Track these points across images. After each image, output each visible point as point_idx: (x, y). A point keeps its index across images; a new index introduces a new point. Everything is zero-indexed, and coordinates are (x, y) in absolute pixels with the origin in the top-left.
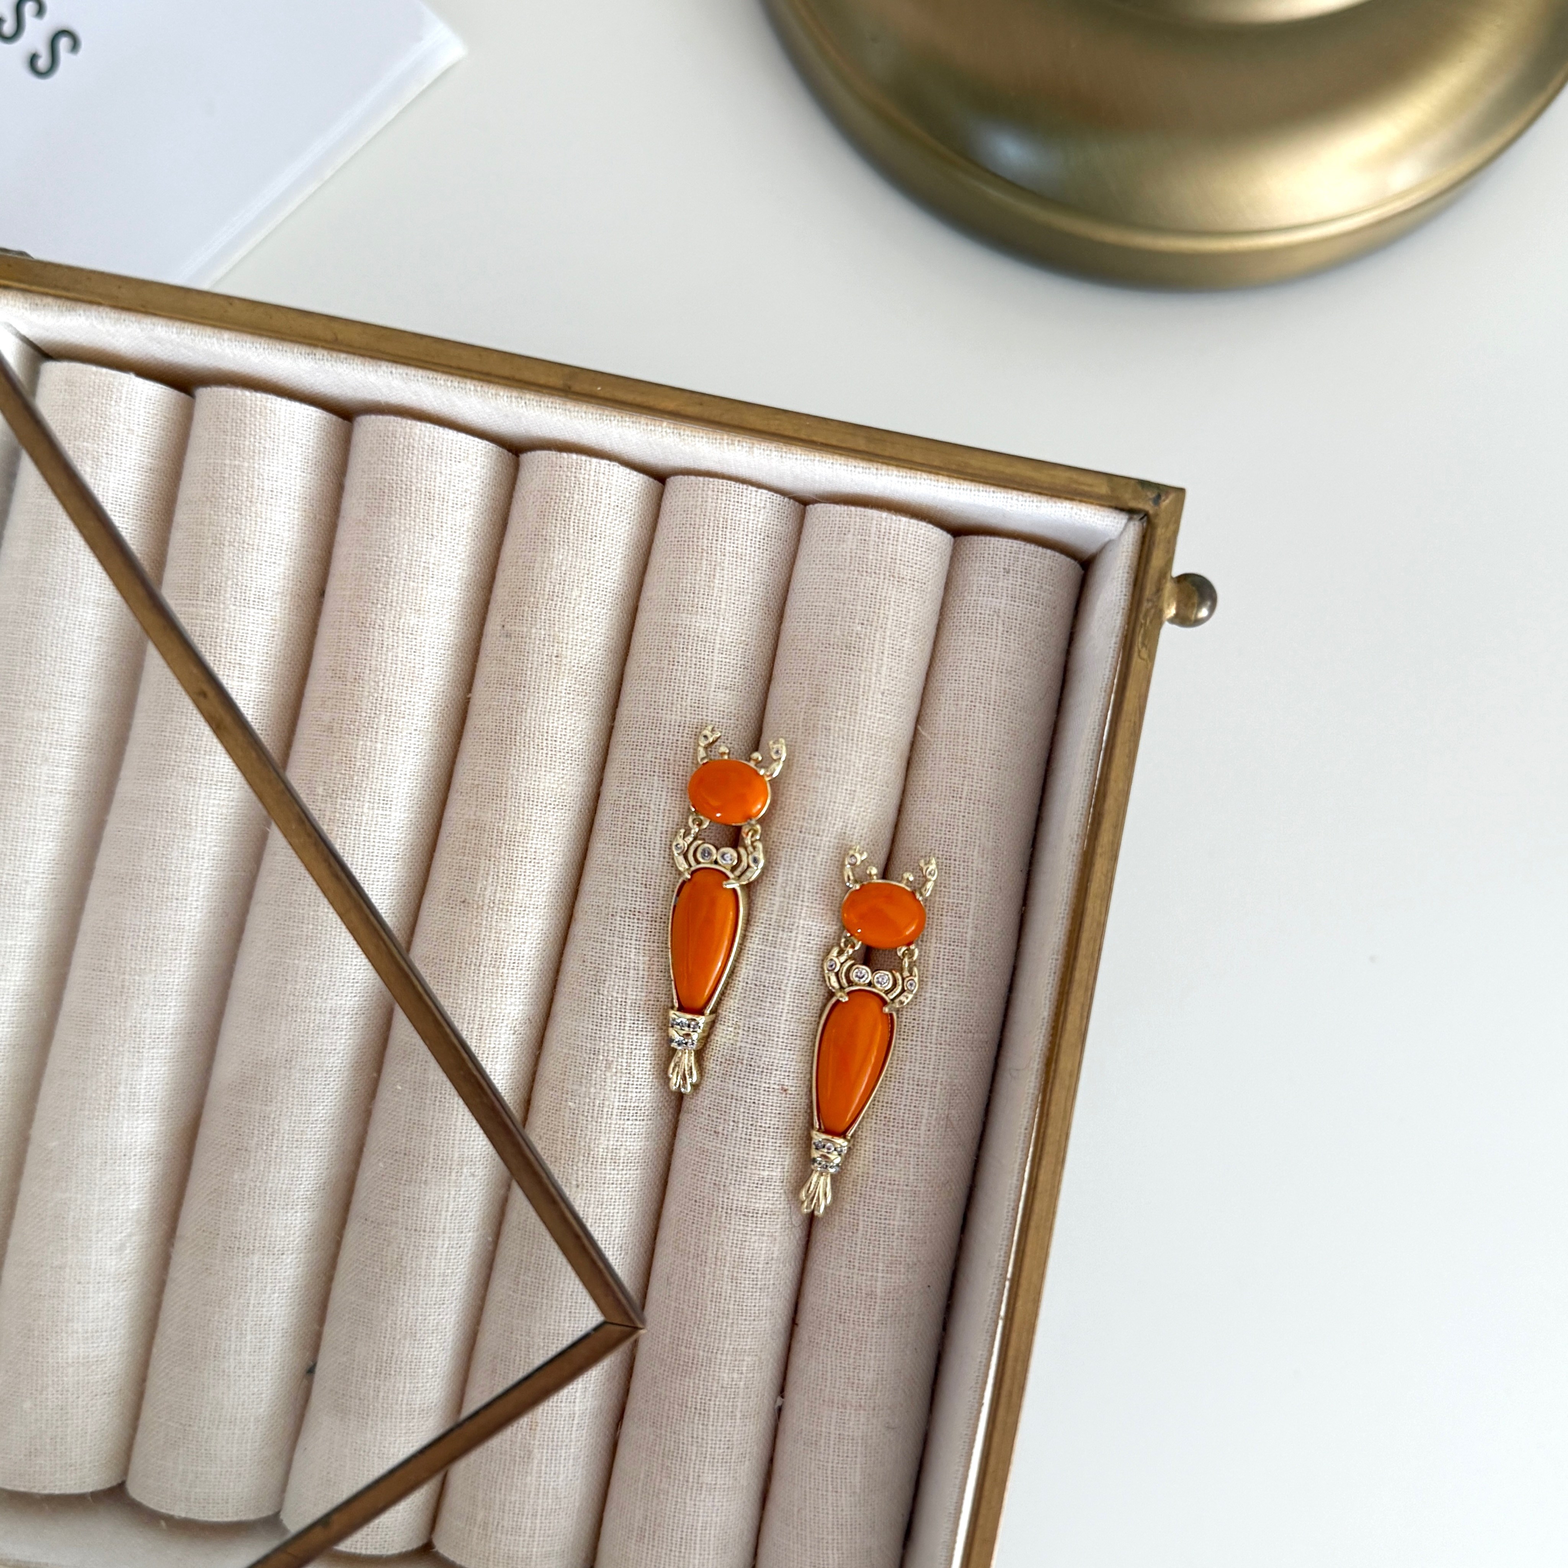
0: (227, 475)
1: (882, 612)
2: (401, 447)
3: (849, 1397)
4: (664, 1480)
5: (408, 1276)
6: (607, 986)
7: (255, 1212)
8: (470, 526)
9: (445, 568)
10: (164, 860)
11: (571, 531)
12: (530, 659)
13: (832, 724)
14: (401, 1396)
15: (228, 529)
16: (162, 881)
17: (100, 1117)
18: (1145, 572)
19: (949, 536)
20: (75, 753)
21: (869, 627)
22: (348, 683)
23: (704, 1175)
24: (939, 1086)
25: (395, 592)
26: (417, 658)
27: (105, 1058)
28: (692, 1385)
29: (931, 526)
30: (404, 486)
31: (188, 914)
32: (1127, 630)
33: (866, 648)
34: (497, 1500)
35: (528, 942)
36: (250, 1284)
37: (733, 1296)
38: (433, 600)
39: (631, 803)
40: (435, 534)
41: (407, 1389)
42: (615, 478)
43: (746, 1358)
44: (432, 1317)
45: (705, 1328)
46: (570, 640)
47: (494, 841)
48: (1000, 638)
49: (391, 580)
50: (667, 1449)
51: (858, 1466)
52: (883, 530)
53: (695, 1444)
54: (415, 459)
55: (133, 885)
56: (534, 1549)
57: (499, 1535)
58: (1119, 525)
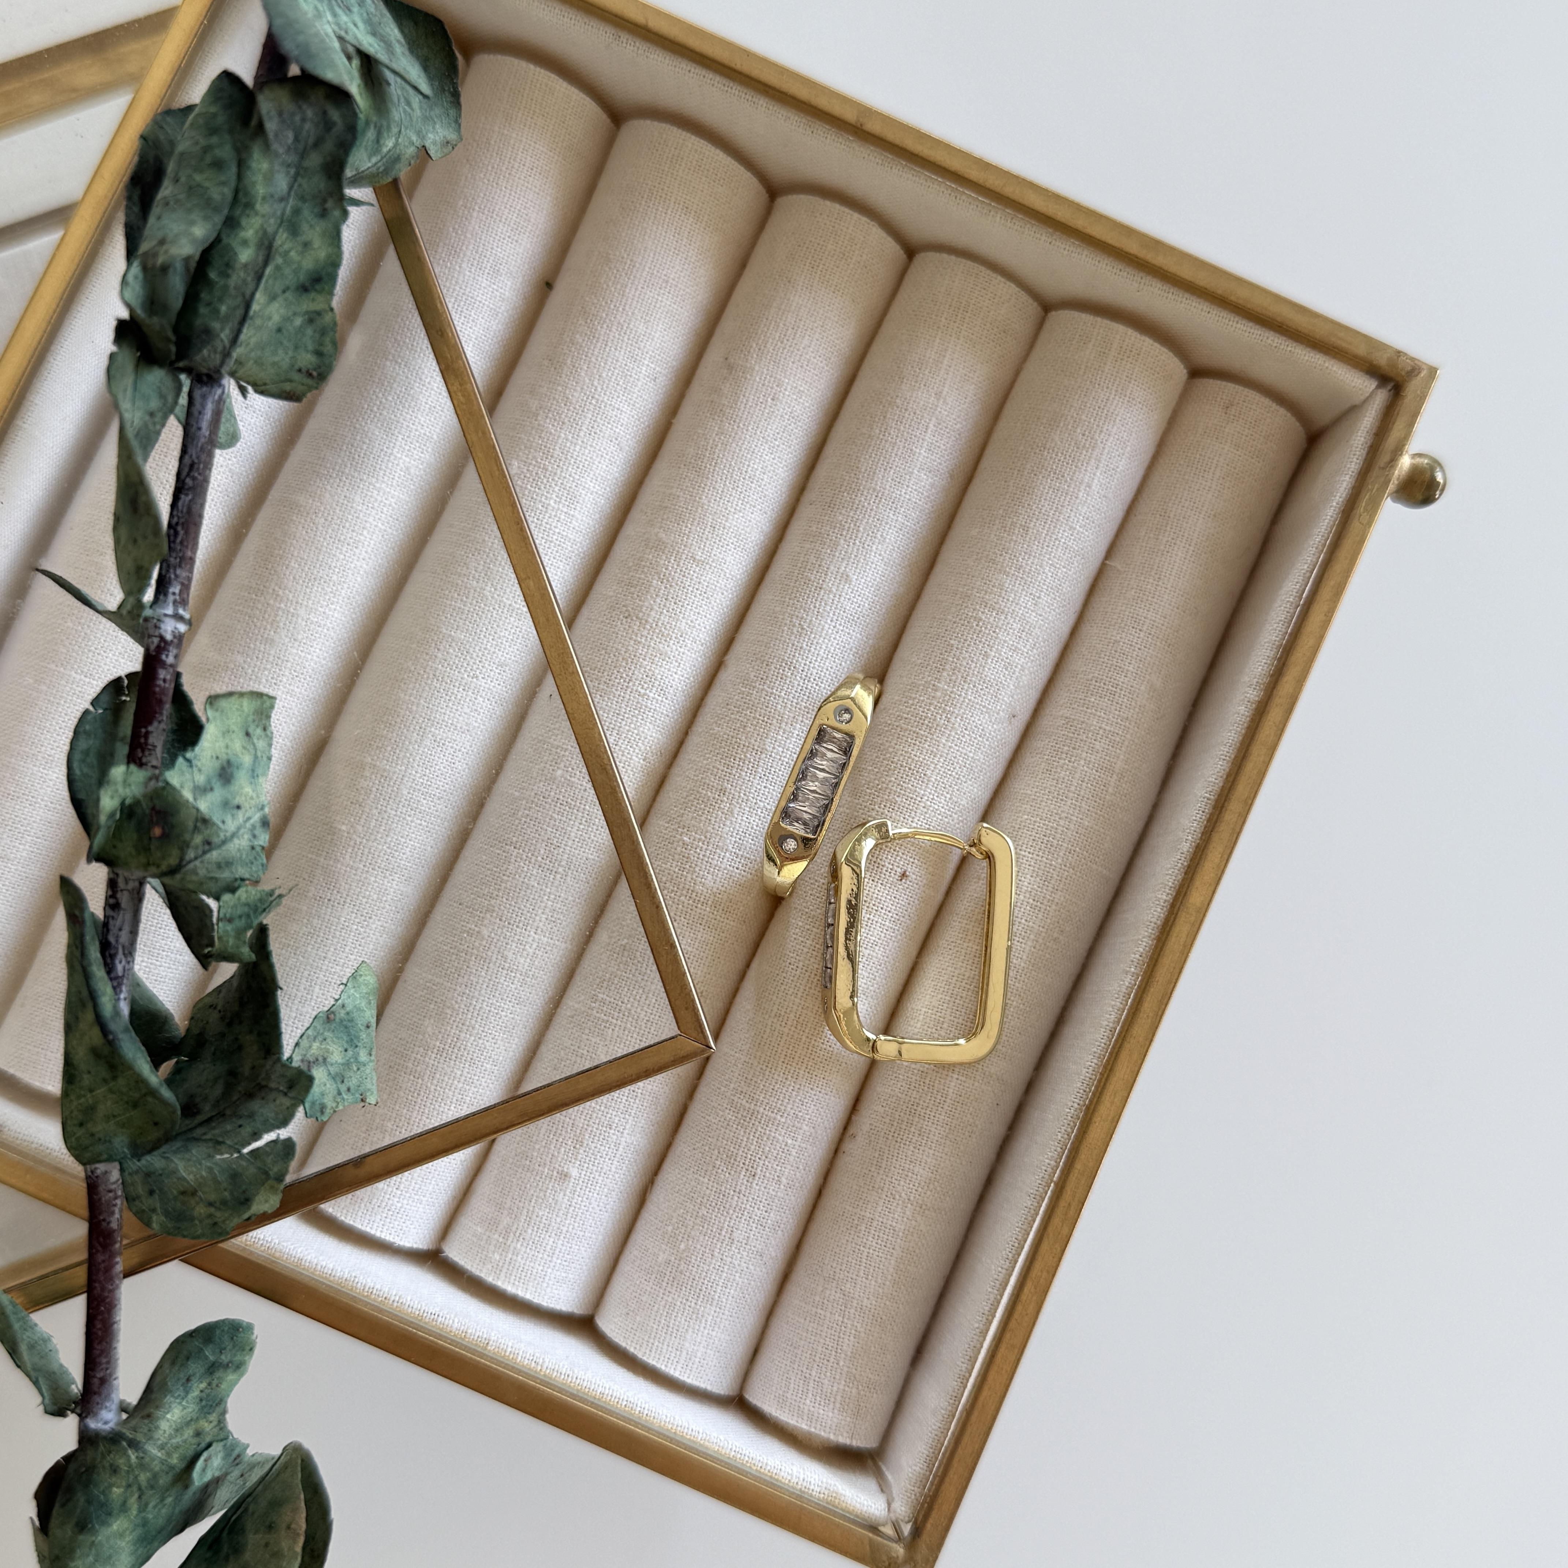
0: (492, 142)
1: (1106, 427)
4: (696, 1227)
5: (492, 966)
7: (354, 868)
10: (345, 502)
12: (747, 395)
13: (1031, 527)
16: (338, 522)
18: (1383, 440)
19: (1185, 371)
21: (1089, 440)
24: (1053, 906)
25: (631, 297)
29: (1173, 355)
32: (1353, 493)
33: (1081, 459)
34: (525, 1211)
35: (679, 673)
36: (331, 938)
42: (871, 238)
45: (772, 1087)
46: (789, 387)
47: (671, 564)
48: (1215, 483)
49: (630, 285)
50: (706, 1198)
51: (894, 1258)
52: (1124, 347)
53: (735, 1198)
56: (550, 1270)
57: (519, 1246)
58: (1368, 389)
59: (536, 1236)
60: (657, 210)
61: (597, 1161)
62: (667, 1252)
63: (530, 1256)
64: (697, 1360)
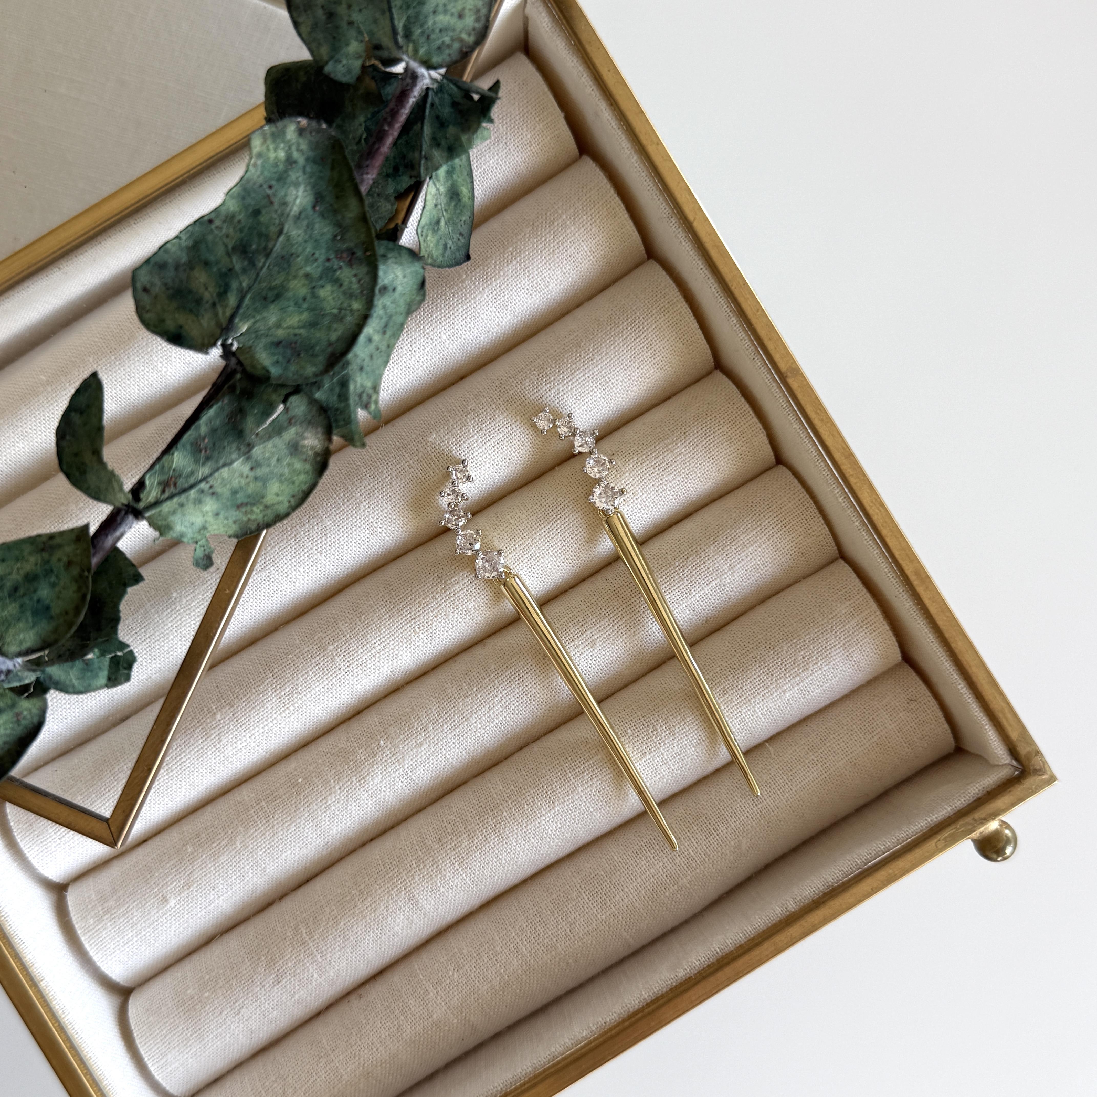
0: (556, 223)
1: (821, 662)
4: (223, 988)
6: (465, 700)
15: (527, 253)
19: (900, 658)
21: (805, 663)
24: (580, 943)
25: (577, 378)
28: (289, 956)
29: (897, 644)
32: (945, 821)
33: (792, 672)
35: (449, 632)
40: (630, 368)
43: (330, 972)
45: (327, 934)
48: (869, 743)
50: (241, 974)
52: (869, 620)
53: (259, 988)
56: (118, 951)
57: (109, 924)
58: (1002, 761)
59: (123, 925)
60: (631, 334)
61: (191, 904)
62: (196, 990)
63: (112, 935)
64: (170, 1069)
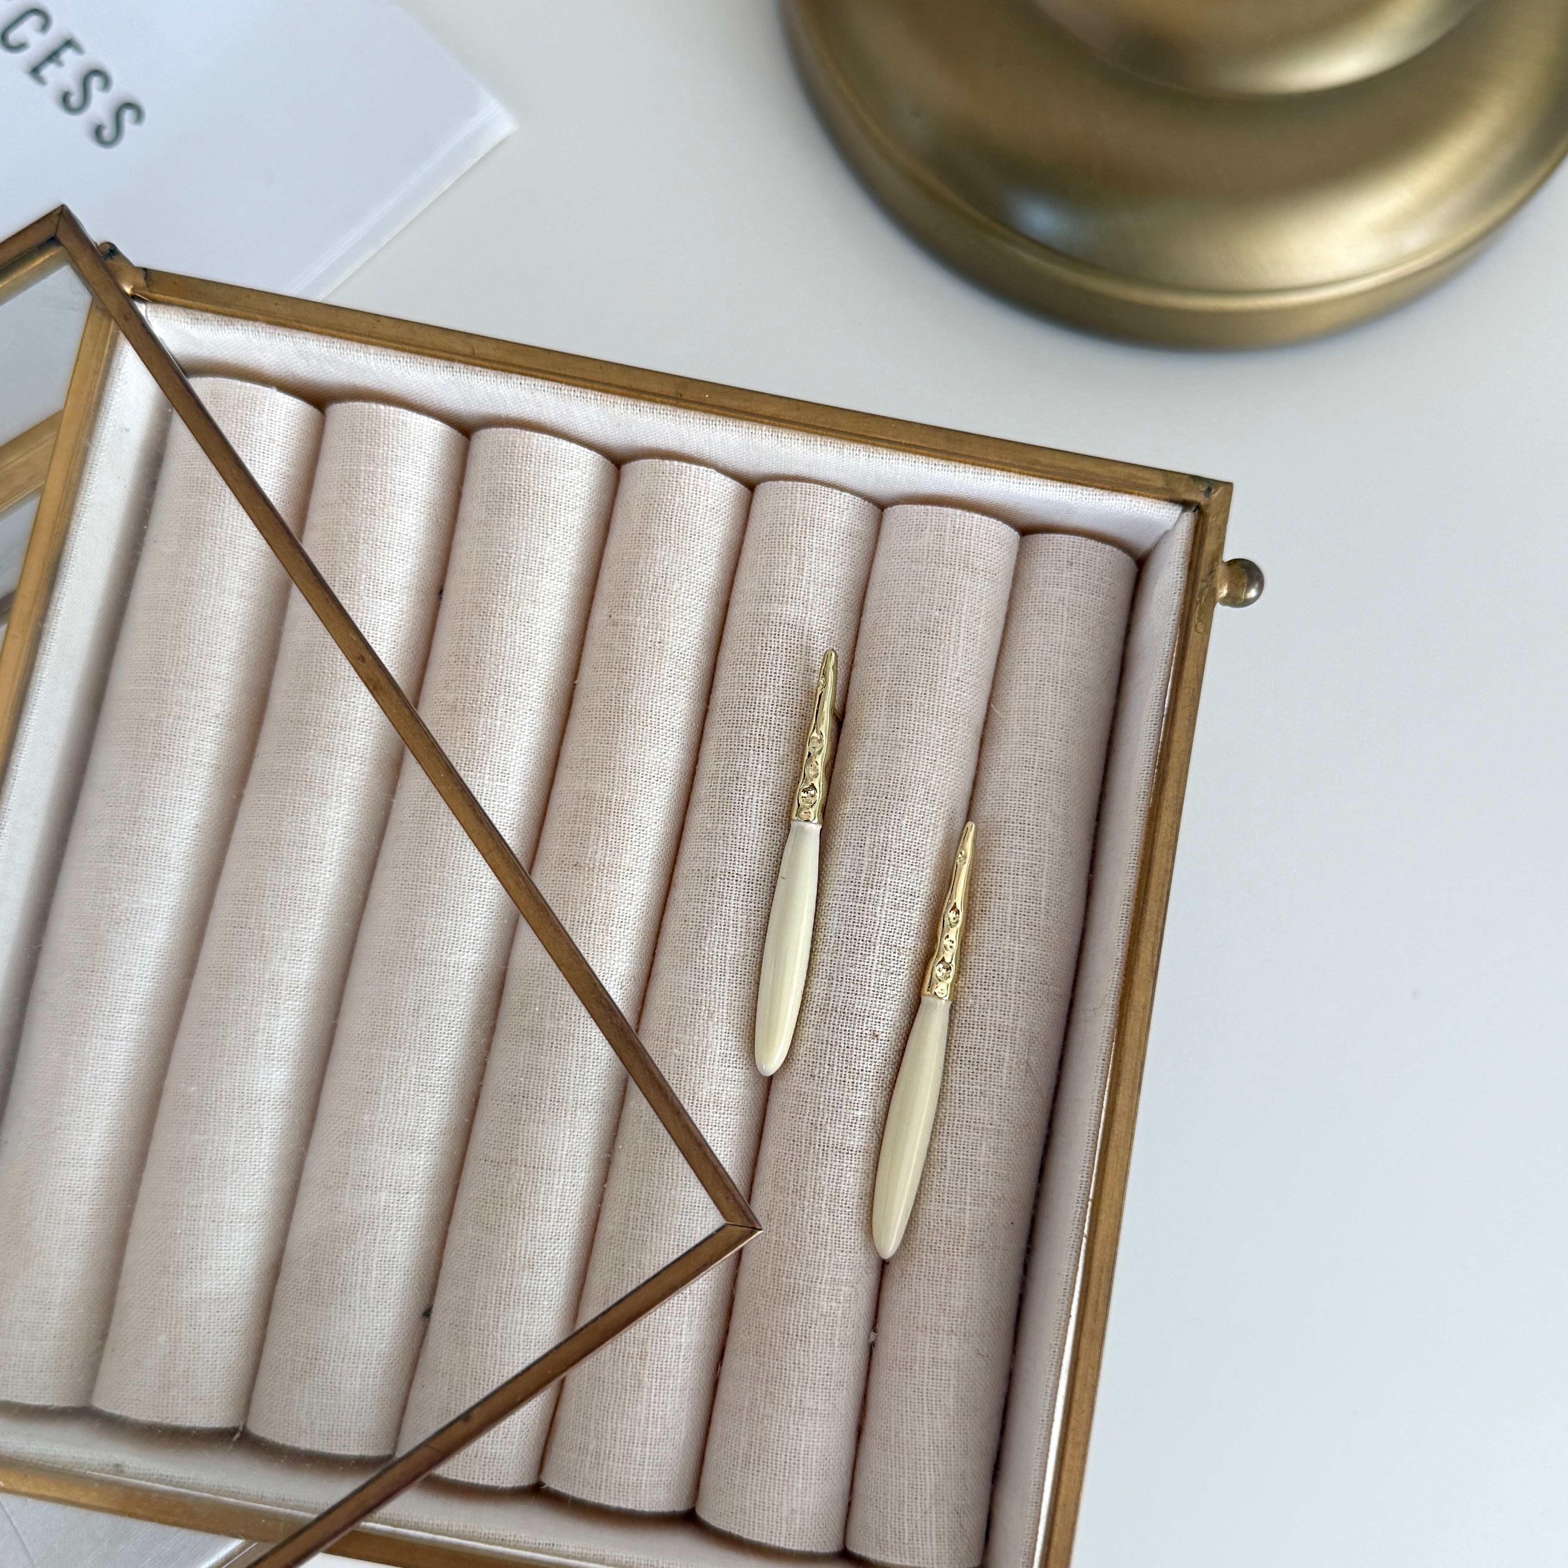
0: (362, 480)
1: (958, 598)
2: (520, 455)
3: (942, 1321)
4: (768, 1405)
5: (527, 1211)
6: (708, 942)
7: (383, 1151)
8: (579, 527)
9: (558, 564)
10: (303, 825)
11: (673, 530)
12: (636, 644)
13: (914, 700)
14: (518, 1326)
15: (363, 528)
16: (300, 845)
17: (239, 1063)
18: (1199, 555)
19: (1016, 533)
20: (218, 729)
21: (946, 613)
22: (471, 667)
23: (802, 1116)
24: (1018, 1032)
25: (514, 584)
26: (533, 645)
27: (245, 1008)
28: (793, 1313)
29: (1000, 523)
30: (523, 491)
31: (323, 876)
32: (1185, 608)
33: (944, 631)
34: (609, 1428)
35: (633, 904)
36: (376, 1221)
37: (831, 1228)
38: (547, 593)
39: (728, 776)
40: (549, 533)
41: (525, 1320)
42: (712, 483)
43: (843, 1288)
44: (548, 1251)
45: (805, 1258)
46: (671, 628)
47: (604, 809)
48: (1065, 624)
49: (511, 574)
50: (770, 1376)
51: (952, 1388)
52: (957, 526)
53: (797, 1369)
54: (532, 466)
55: (273, 849)
57: (611, 1462)
58: (1174, 516)
59: (624, 1449)
60: (519, 504)
61: (664, 1366)
63: (623, 1469)
